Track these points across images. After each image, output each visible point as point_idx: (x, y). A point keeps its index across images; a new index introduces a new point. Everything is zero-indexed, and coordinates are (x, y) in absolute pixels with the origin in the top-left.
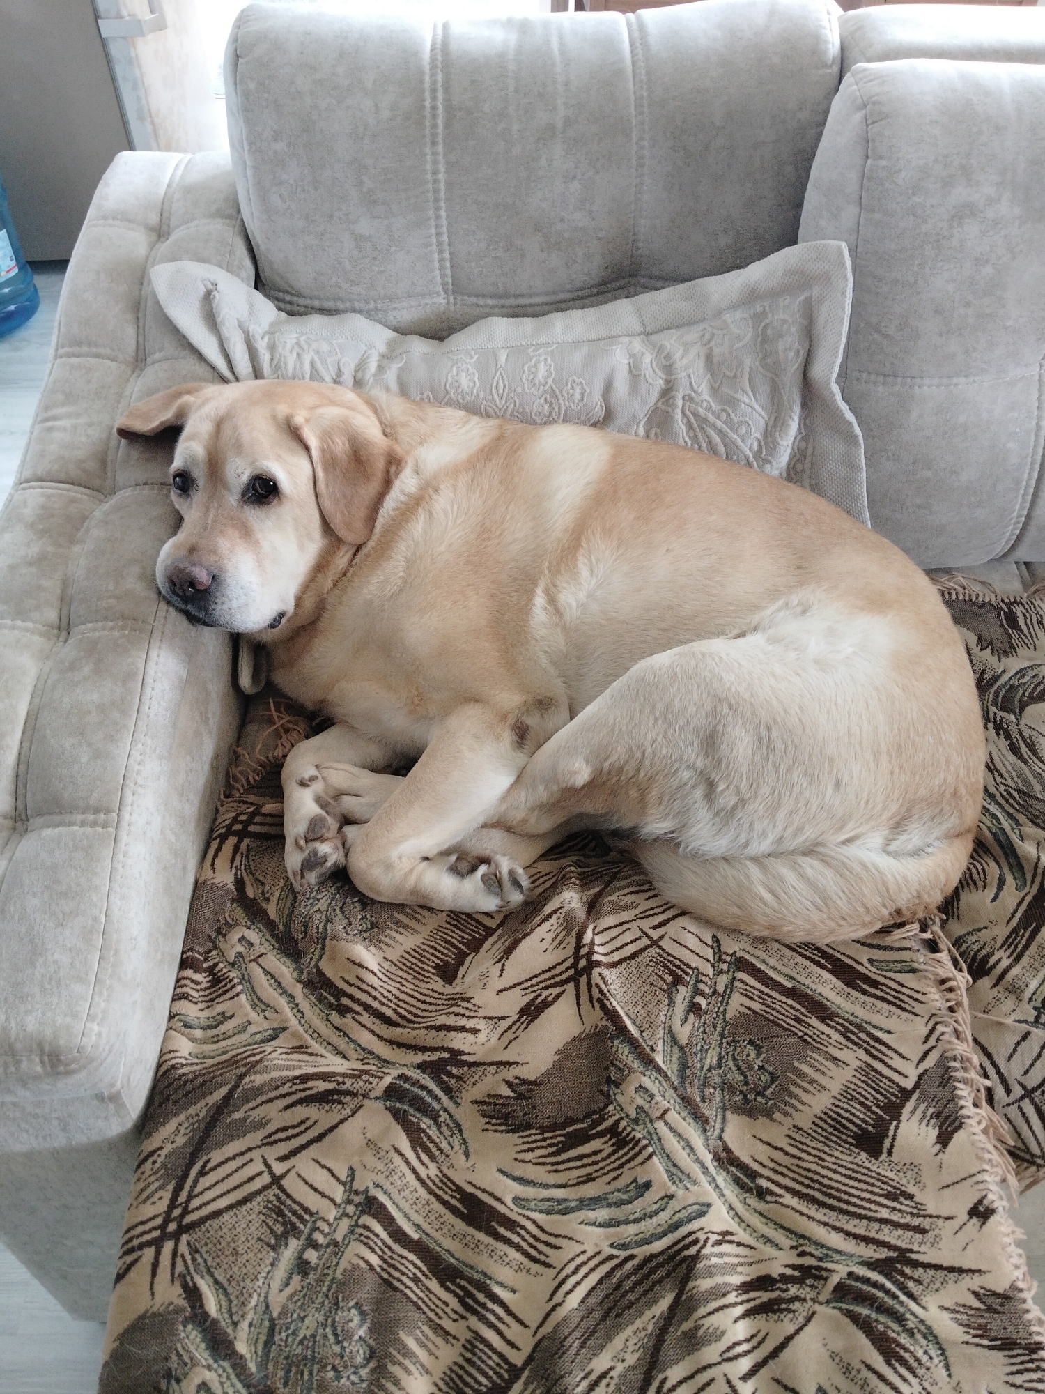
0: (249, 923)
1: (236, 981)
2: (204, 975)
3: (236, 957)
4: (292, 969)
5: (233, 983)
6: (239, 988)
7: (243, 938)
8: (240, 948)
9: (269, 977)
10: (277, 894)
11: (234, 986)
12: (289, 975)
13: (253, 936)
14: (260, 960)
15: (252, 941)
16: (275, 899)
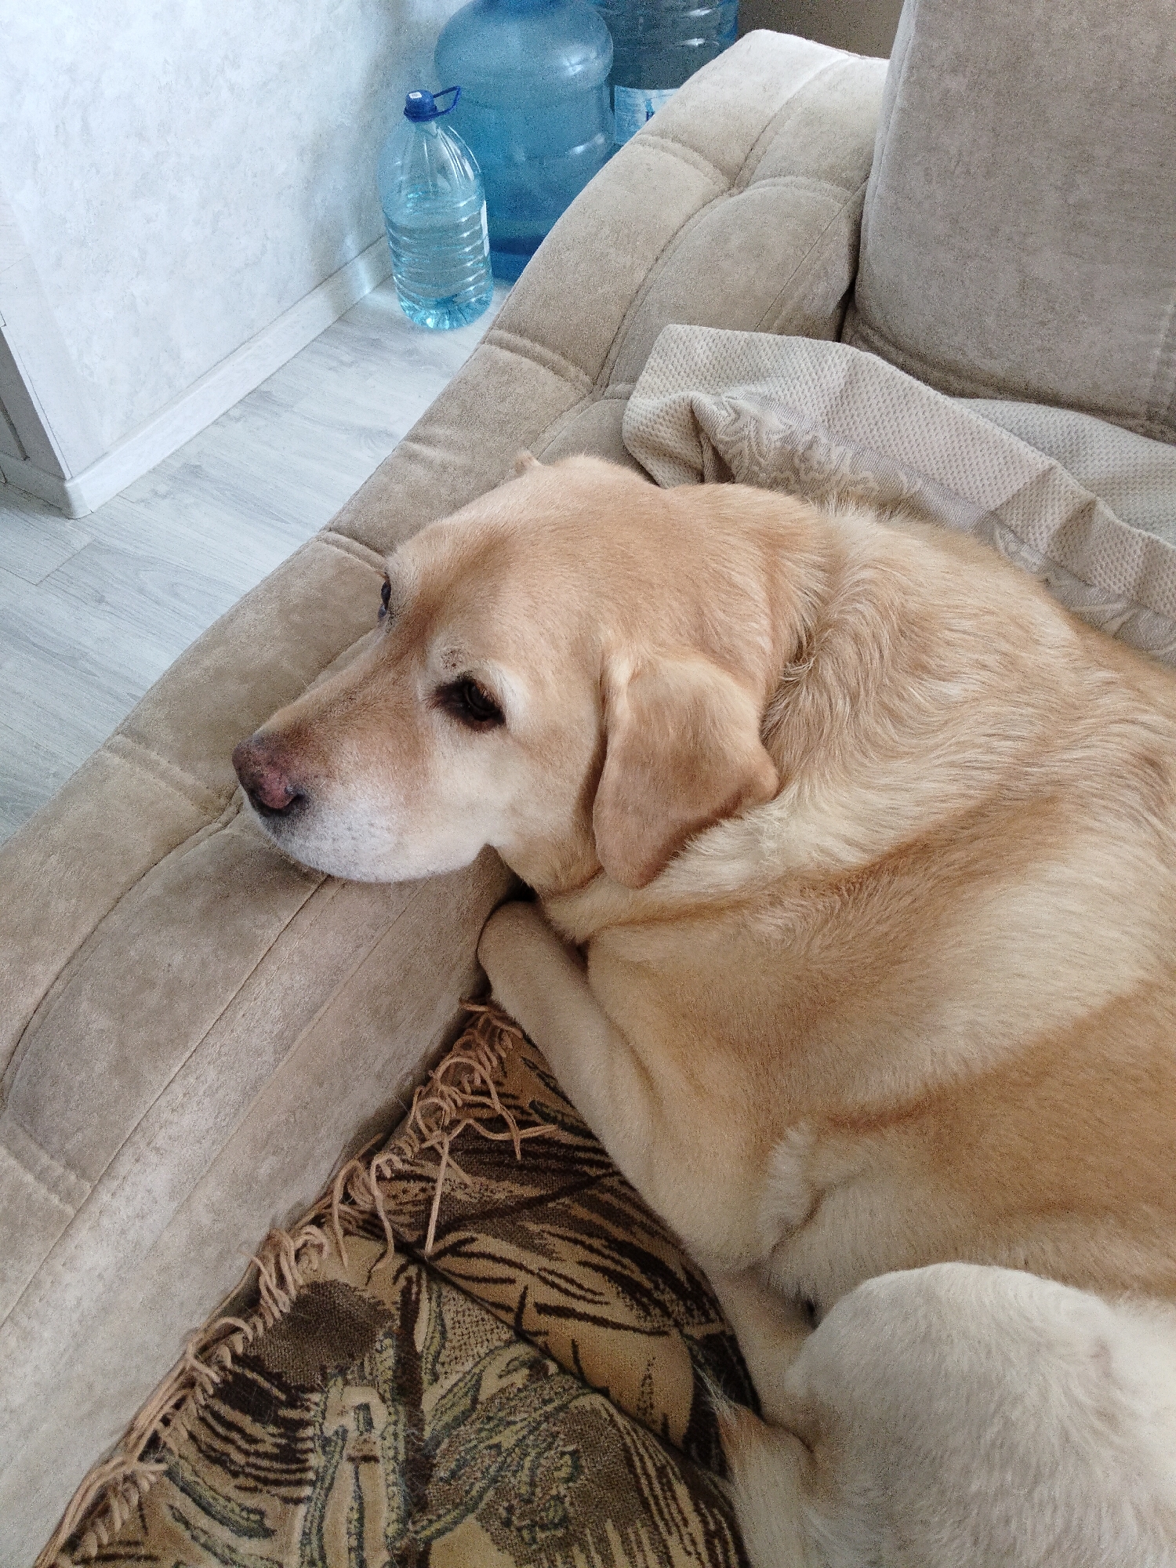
0: (388, 1395)
1: (311, 1475)
2: (272, 1429)
3: (337, 1433)
4: (394, 1516)
5: (303, 1476)
6: (307, 1491)
7: (366, 1407)
8: (350, 1422)
9: (356, 1506)
10: (454, 1378)
11: (300, 1483)
12: (383, 1523)
13: (381, 1414)
14: (363, 1467)
15: (375, 1424)
16: (447, 1384)
